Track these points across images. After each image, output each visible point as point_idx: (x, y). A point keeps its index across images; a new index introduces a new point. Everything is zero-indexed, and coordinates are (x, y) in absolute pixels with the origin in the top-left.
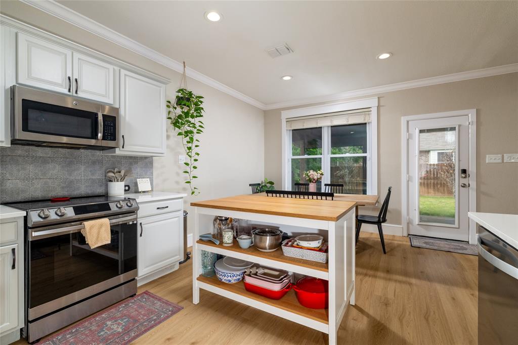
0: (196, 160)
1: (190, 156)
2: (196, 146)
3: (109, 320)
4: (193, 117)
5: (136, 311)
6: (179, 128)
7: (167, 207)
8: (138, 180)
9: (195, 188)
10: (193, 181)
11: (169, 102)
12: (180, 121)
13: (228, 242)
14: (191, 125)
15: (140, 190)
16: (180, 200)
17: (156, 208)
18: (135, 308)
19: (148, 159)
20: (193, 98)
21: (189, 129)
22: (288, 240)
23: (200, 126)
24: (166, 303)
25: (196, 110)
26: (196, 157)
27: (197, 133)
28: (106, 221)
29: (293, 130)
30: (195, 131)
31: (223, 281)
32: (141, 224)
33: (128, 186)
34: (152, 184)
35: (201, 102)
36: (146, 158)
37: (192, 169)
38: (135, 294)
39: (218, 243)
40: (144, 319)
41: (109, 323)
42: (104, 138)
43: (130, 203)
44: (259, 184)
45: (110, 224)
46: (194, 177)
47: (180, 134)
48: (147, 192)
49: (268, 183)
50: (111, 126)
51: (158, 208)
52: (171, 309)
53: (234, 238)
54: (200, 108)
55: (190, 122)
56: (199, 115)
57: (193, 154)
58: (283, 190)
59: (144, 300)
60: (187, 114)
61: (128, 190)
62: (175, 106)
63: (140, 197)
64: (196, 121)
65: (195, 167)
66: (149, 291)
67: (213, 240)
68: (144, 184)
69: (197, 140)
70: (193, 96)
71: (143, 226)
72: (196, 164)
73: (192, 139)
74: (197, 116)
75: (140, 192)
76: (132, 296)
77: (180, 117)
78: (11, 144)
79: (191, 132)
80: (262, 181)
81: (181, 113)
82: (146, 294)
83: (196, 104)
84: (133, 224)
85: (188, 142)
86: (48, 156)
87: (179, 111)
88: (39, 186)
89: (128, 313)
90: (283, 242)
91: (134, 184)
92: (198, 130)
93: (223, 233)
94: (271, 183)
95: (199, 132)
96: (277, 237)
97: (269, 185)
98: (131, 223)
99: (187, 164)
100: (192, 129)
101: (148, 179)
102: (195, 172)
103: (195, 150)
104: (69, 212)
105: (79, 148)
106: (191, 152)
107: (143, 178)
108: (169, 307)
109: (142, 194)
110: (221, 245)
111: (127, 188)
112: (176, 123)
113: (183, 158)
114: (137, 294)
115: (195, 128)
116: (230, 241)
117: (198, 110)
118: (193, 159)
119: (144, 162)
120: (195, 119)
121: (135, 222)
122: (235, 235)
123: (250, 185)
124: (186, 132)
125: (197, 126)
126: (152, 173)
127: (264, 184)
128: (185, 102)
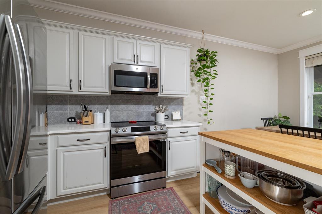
0: (211, 99)
1: (207, 96)
2: (212, 89)
3: (147, 201)
4: (208, 67)
5: (162, 201)
6: (199, 76)
7: (187, 132)
8: (173, 112)
9: (210, 119)
10: (209, 114)
11: (193, 60)
12: (199, 71)
13: (229, 174)
14: (208, 74)
15: (174, 119)
16: (197, 128)
17: (180, 132)
18: (162, 199)
19: (179, 99)
20: (209, 54)
21: (206, 76)
22: (316, 199)
23: (215, 74)
24: (181, 204)
25: (211, 62)
26: (212, 97)
27: (212, 79)
28: (147, 138)
29: (315, 67)
30: (210, 77)
31: (225, 209)
32: (169, 141)
33: (168, 116)
34: (181, 115)
35: (215, 56)
36: (178, 98)
37: (209, 105)
38: (165, 187)
39: (220, 172)
40: (164, 211)
41: (146, 203)
42: (151, 87)
43: (162, 128)
44: (272, 119)
45: (149, 140)
46: (210, 111)
47: (199, 81)
48: (179, 120)
49: (281, 117)
50: (155, 80)
51: (181, 132)
52: (183, 210)
53: (237, 173)
54: (214, 60)
55: (207, 72)
56: (213, 65)
57: (209, 94)
58: (301, 126)
59: (169, 194)
60: (204, 66)
61: (168, 118)
62: (197, 62)
63: (174, 123)
64: (211, 70)
65: (211, 104)
66: (173, 188)
67: (216, 167)
68: (176, 115)
69: (212, 84)
70: (209, 52)
71: (170, 143)
72: (211, 102)
73: (208, 84)
74: (212, 67)
75: (174, 120)
76: (163, 188)
77: (200, 69)
78: (111, 93)
79: (208, 78)
80: (276, 116)
81: (200, 66)
82: (172, 190)
83: (212, 58)
84: (164, 141)
85: (205, 86)
86: (129, 99)
87: (199, 65)
88: (125, 114)
89: (157, 201)
90: (305, 200)
91: (171, 115)
92: (212, 77)
93: (225, 164)
94: (287, 118)
95: (214, 78)
96: (295, 191)
97: (283, 119)
98: (162, 140)
99: (205, 102)
100: (209, 77)
101: (179, 112)
102: (210, 108)
103: (211, 92)
104: (128, 130)
105: (142, 94)
106: (208, 93)
107: (177, 111)
108: (183, 208)
109: (175, 121)
110: (223, 174)
111: (167, 117)
112: (197, 74)
113: (203, 98)
114: (167, 187)
115: (210, 75)
116: (232, 174)
117: (213, 62)
118: (209, 98)
119: (177, 101)
120: (211, 69)
121: (165, 140)
122: (237, 169)
123: (261, 119)
124: (204, 79)
125: (212, 74)
126: (182, 108)
127: (277, 119)
128: (203, 58)
